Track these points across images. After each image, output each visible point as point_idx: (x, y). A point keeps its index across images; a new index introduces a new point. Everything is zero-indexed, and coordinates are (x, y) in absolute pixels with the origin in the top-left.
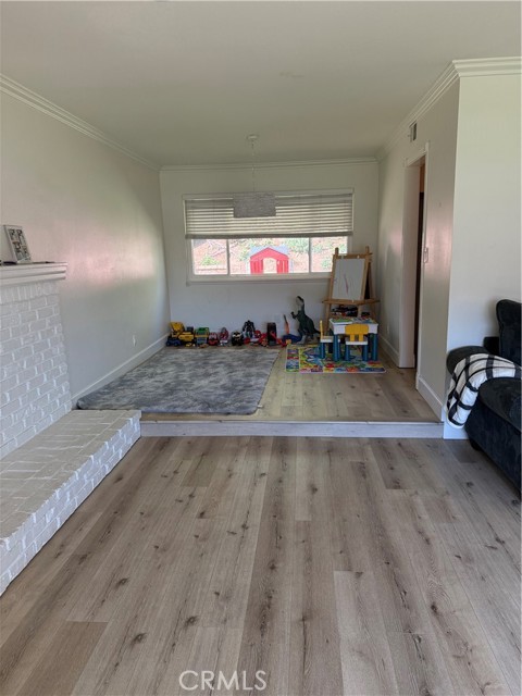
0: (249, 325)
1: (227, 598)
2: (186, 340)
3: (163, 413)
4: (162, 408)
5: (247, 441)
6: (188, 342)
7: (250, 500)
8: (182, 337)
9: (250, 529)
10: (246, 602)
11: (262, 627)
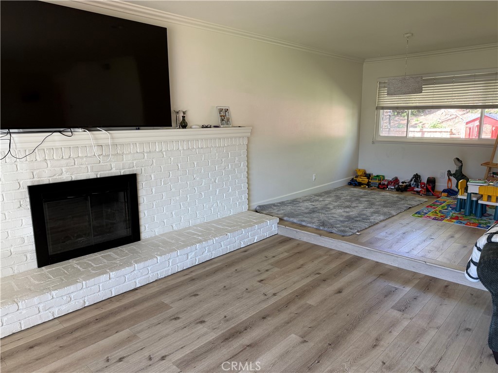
0: (417, 177)
1: (227, 320)
2: (363, 182)
3: (293, 223)
4: (295, 220)
5: (333, 252)
6: (363, 184)
7: (294, 283)
8: (359, 180)
9: (276, 297)
10: (233, 326)
11: (227, 339)
